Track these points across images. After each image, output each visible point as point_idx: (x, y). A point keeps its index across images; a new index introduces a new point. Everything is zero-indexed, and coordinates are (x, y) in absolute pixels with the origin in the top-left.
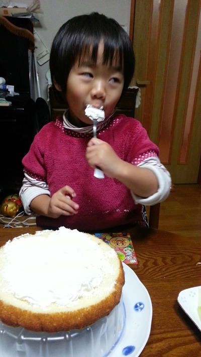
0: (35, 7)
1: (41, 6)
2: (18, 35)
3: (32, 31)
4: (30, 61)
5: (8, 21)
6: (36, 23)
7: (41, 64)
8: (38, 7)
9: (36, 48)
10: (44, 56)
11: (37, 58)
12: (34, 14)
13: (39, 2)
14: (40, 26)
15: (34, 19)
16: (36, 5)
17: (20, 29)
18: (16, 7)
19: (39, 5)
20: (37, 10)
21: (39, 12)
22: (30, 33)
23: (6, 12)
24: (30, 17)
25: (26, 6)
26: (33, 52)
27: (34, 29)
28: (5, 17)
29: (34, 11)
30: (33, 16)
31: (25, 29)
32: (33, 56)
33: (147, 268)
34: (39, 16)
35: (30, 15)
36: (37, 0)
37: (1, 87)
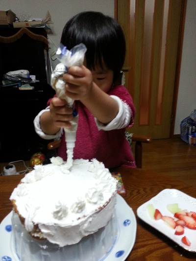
0: (47, 20)
2: (36, 40)
3: (46, 37)
4: (46, 58)
5: (29, 31)
6: (48, 31)
7: (54, 60)
8: (50, 20)
9: (50, 48)
11: (51, 55)
12: (47, 25)
14: (51, 33)
15: (47, 28)
16: (48, 18)
17: (38, 35)
18: (34, 21)
19: (50, 18)
20: (49, 22)
21: (50, 23)
22: (45, 38)
23: (27, 24)
24: (44, 27)
25: (41, 20)
26: (47, 51)
27: (48, 35)
28: (27, 28)
29: (46, 23)
31: (41, 36)
32: (48, 54)
33: (133, 196)
34: (51, 26)
36: (49, 15)
37: (26, 77)
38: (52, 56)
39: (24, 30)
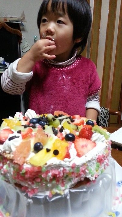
0: (22, 18)
1: (25, 18)
2: (12, 33)
5: (7, 25)
7: (24, 52)
8: (24, 19)
9: (22, 43)
10: (26, 48)
13: (24, 16)
14: (24, 30)
15: (22, 24)
16: (23, 17)
17: (14, 29)
18: (12, 17)
19: (24, 17)
20: (23, 20)
21: (25, 21)
23: (6, 20)
25: (17, 17)
26: (20, 45)
28: (5, 22)
30: (21, 22)
31: (16, 30)
35: (20, 21)
36: (23, 15)
37: (2, 63)
38: (23, 49)
39: (2, 24)
